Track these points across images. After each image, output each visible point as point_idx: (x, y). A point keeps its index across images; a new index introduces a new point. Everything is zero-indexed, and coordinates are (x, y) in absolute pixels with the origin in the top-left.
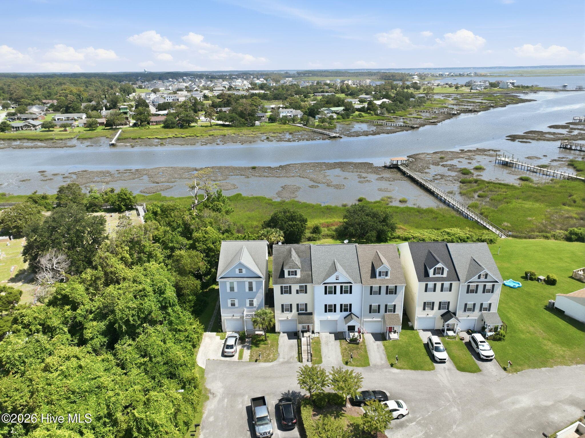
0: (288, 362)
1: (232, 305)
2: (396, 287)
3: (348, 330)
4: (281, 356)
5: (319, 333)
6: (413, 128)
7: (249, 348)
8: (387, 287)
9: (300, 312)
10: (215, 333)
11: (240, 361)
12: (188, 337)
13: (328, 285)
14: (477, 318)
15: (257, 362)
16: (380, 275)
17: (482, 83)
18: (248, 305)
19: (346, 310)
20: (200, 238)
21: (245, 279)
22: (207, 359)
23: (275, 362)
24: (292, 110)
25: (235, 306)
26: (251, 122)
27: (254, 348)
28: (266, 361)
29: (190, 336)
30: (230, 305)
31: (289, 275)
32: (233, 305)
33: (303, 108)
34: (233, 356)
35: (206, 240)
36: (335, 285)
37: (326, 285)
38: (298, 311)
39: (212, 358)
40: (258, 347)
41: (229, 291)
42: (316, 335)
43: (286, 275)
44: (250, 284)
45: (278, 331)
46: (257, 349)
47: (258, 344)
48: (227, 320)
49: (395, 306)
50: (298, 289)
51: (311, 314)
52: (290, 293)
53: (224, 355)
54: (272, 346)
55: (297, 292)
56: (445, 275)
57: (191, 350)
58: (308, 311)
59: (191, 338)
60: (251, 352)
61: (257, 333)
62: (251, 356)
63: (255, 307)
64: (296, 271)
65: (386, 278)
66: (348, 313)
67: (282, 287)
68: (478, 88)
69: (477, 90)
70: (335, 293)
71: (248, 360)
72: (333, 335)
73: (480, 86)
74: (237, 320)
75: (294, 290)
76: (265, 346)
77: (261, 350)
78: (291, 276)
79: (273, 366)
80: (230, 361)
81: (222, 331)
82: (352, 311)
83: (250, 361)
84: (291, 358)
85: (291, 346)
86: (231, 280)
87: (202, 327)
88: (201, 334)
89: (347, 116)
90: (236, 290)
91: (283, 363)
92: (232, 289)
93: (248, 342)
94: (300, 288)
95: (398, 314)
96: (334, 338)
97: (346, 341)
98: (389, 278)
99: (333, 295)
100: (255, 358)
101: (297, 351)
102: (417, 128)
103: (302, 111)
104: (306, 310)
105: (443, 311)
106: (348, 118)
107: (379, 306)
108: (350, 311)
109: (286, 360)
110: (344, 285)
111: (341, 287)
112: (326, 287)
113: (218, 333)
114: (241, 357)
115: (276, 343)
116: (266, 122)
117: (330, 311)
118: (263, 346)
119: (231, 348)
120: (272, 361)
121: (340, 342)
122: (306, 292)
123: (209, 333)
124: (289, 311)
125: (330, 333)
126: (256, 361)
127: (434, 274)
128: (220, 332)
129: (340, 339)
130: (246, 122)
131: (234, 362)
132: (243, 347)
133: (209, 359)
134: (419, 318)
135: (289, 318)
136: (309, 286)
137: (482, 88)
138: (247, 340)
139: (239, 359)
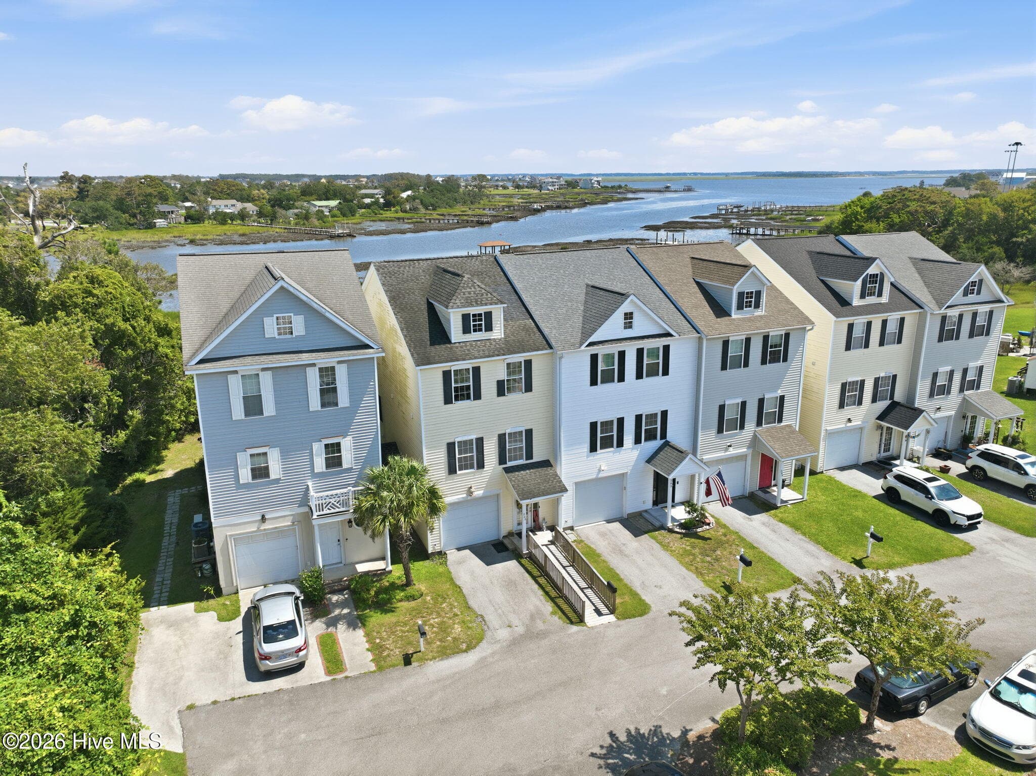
0: (531, 635)
1: (254, 477)
2: (787, 335)
4: (492, 619)
5: (572, 529)
6: (481, 223)
7: (355, 622)
8: (766, 338)
9: (510, 463)
10: (190, 606)
11: (340, 676)
12: (75, 623)
13: (601, 350)
14: (953, 413)
15: (414, 664)
16: (740, 307)
17: (555, 180)
18: (320, 464)
19: (651, 436)
20: (71, 297)
21: (305, 358)
22: (182, 706)
23: (483, 644)
24: (234, 202)
25: (267, 475)
26: (146, 220)
27: (376, 618)
28: (445, 653)
29: (88, 613)
30: (245, 475)
31: (466, 330)
32: (260, 472)
33: (256, 200)
34: (300, 666)
35: (97, 306)
36: (620, 347)
37: (594, 350)
38: (502, 460)
39: (203, 698)
40: (391, 611)
41: (242, 416)
43: (456, 333)
44: (328, 373)
45: (438, 549)
46: (388, 618)
47: (389, 601)
48: (238, 539)
49: (782, 398)
50: (503, 376)
51: (546, 464)
52: (478, 396)
53: (254, 672)
54: (440, 597)
55: (502, 389)
56: (885, 299)
57: (102, 676)
58: (537, 458)
59: (93, 625)
60: (367, 635)
61: (362, 568)
62: (377, 650)
63: (349, 470)
64: (489, 315)
65: (759, 313)
66: (658, 443)
67: (446, 375)
68: (550, 188)
69: (548, 190)
70: (621, 379)
71: (373, 667)
72: (619, 525)
73: (553, 184)
74: (279, 533)
75: (488, 387)
76: (413, 604)
77: (402, 618)
78: (474, 336)
79: (482, 661)
80: (293, 690)
81: (219, 592)
82: (670, 436)
83: (380, 669)
84: (532, 618)
85: (510, 584)
86: (247, 366)
87: (133, 584)
88: (132, 611)
89: (351, 212)
90: (269, 408)
91: (515, 643)
92: (253, 405)
93: (342, 605)
94: (509, 374)
95: (789, 426)
96: (626, 532)
97: (671, 531)
98: (763, 313)
99: (615, 386)
100: (397, 654)
101: (540, 592)
102: (489, 223)
103: (256, 205)
104: (529, 455)
105: (882, 405)
106: (353, 215)
107: (744, 404)
108: (664, 435)
109: (520, 630)
110: (647, 344)
111: (640, 352)
112: (594, 358)
113: (204, 604)
114: (333, 662)
115: (448, 585)
116: (180, 223)
117: (607, 443)
118: (405, 604)
119: (288, 637)
120: (470, 648)
121: (654, 538)
122: (529, 388)
123: (164, 609)
124: (472, 467)
125: (609, 521)
126: (407, 660)
127: (863, 296)
128: (210, 597)
129: (646, 532)
130: (133, 221)
131: (313, 687)
132: (333, 623)
133: (191, 707)
134: (830, 434)
135: (478, 493)
136: (539, 360)
137: (556, 187)
138: (335, 598)
139: (328, 672)
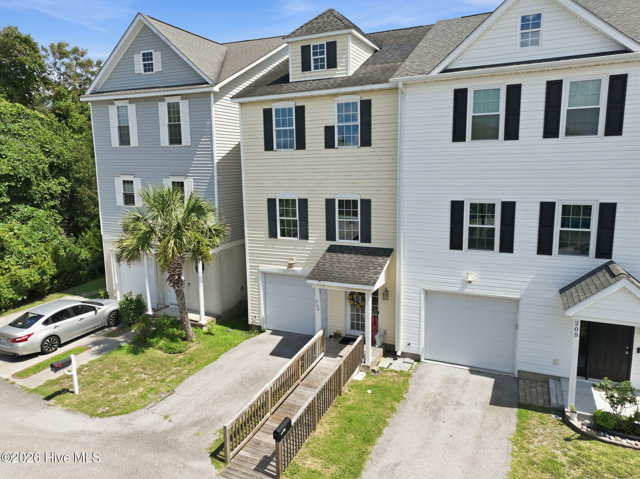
1: (126, 202)
3: (582, 372)
5: (417, 358)
7: (106, 349)
9: (339, 242)
13: (473, 84)
25: (134, 202)
30: (121, 200)
31: (306, 66)
32: (129, 199)
37: (461, 81)
38: (330, 236)
41: (118, 145)
42: (399, 365)
43: (294, 71)
44: (174, 109)
50: (333, 121)
51: (387, 252)
52: (301, 145)
55: (331, 138)
58: (374, 244)
64: (332, 48)
66: (590, 262)
67: (267, 113)
70: (512, 134)
72: (490, 381)
75: (314, 133)
78: (314, 74)
82: (620, 255)
86: (120, 97)
90: (134, 135)
92: (124, 135)
94: (340, 119)
96: (489, 392)
97: (566, 421)
99: (500, 146)
104: (367, 237)
108: (605, 250)
111: (554, 87)
112: (460, 96)
121: (519, 416)
122: (366, 141)
124: (295, 235)
125: (474, 371)
129: (520, 406)
132: (98, 343)
135: (298, 268)
136: (381, 101)
